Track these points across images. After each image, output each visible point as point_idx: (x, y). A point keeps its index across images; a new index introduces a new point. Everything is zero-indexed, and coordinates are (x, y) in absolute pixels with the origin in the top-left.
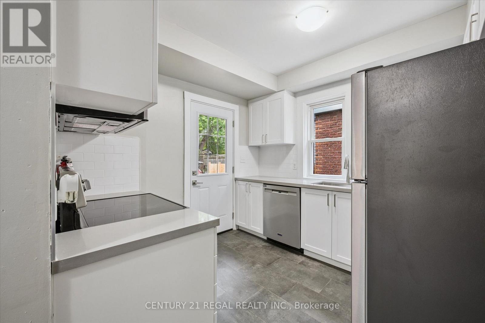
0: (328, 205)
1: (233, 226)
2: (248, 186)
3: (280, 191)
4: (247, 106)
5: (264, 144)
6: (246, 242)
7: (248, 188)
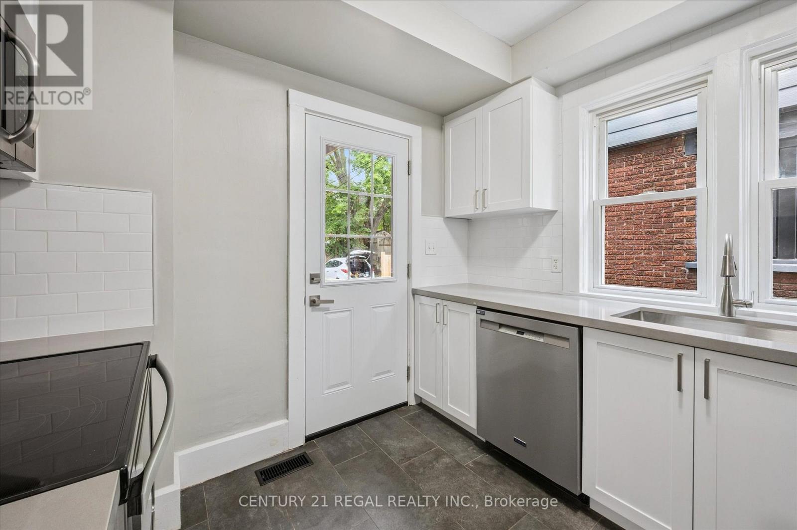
0: (680, 388)
1: (408, 396)
2: (440, 309)
3: (521, 331)
4: (441, 127)
5: (479, 211)
6: (433, 446)
7: (440, 314)
